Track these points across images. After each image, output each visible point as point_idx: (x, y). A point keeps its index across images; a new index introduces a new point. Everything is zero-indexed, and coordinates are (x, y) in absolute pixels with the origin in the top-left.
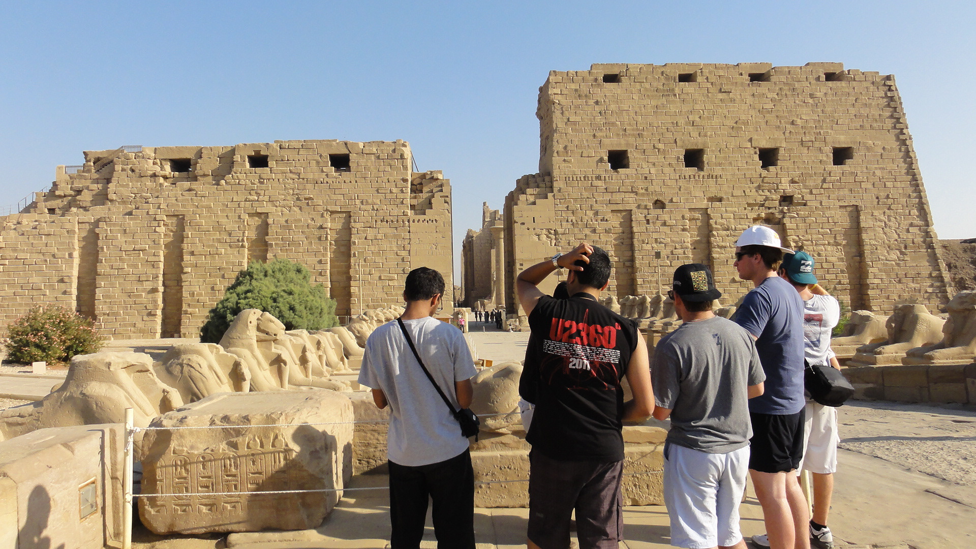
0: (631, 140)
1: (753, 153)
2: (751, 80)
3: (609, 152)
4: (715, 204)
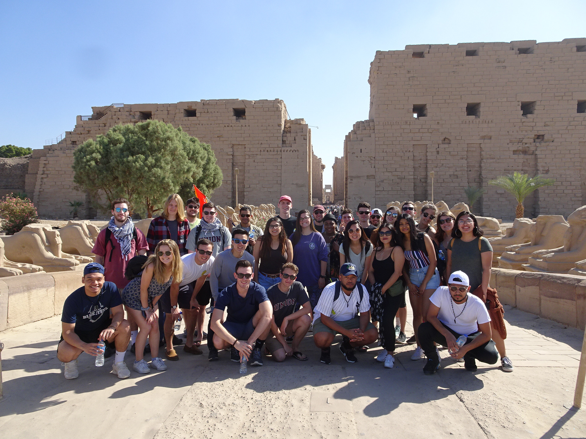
0: (430, 97)
1: (517, 105)
2: (519, 53)
3: (414, 105)
4: (486, 141)
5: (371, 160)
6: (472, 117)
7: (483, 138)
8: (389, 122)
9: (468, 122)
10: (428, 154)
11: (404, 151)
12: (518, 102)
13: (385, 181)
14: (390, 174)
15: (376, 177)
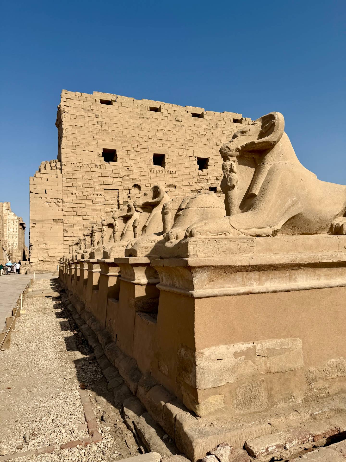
0: (119, 143)
1: (194, 160)
2: (193, 116)
3: (103, 149)
4: (173, 189)
5: (59, 202)
6: (158, 167)
7: (169, 186)
8: (78, 163)
9: (155, 171)
10: (120, 199)
11: (96, 195)
12: (195, 157)
13: (75, 226)
14: (81, 218)
15: (64, 221)
